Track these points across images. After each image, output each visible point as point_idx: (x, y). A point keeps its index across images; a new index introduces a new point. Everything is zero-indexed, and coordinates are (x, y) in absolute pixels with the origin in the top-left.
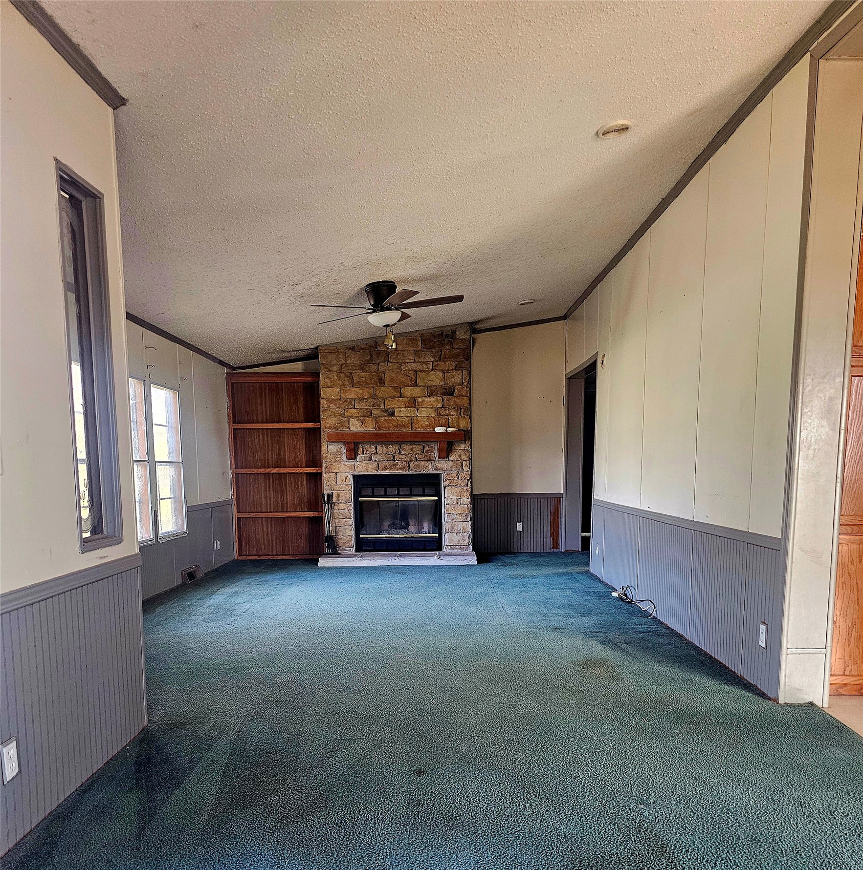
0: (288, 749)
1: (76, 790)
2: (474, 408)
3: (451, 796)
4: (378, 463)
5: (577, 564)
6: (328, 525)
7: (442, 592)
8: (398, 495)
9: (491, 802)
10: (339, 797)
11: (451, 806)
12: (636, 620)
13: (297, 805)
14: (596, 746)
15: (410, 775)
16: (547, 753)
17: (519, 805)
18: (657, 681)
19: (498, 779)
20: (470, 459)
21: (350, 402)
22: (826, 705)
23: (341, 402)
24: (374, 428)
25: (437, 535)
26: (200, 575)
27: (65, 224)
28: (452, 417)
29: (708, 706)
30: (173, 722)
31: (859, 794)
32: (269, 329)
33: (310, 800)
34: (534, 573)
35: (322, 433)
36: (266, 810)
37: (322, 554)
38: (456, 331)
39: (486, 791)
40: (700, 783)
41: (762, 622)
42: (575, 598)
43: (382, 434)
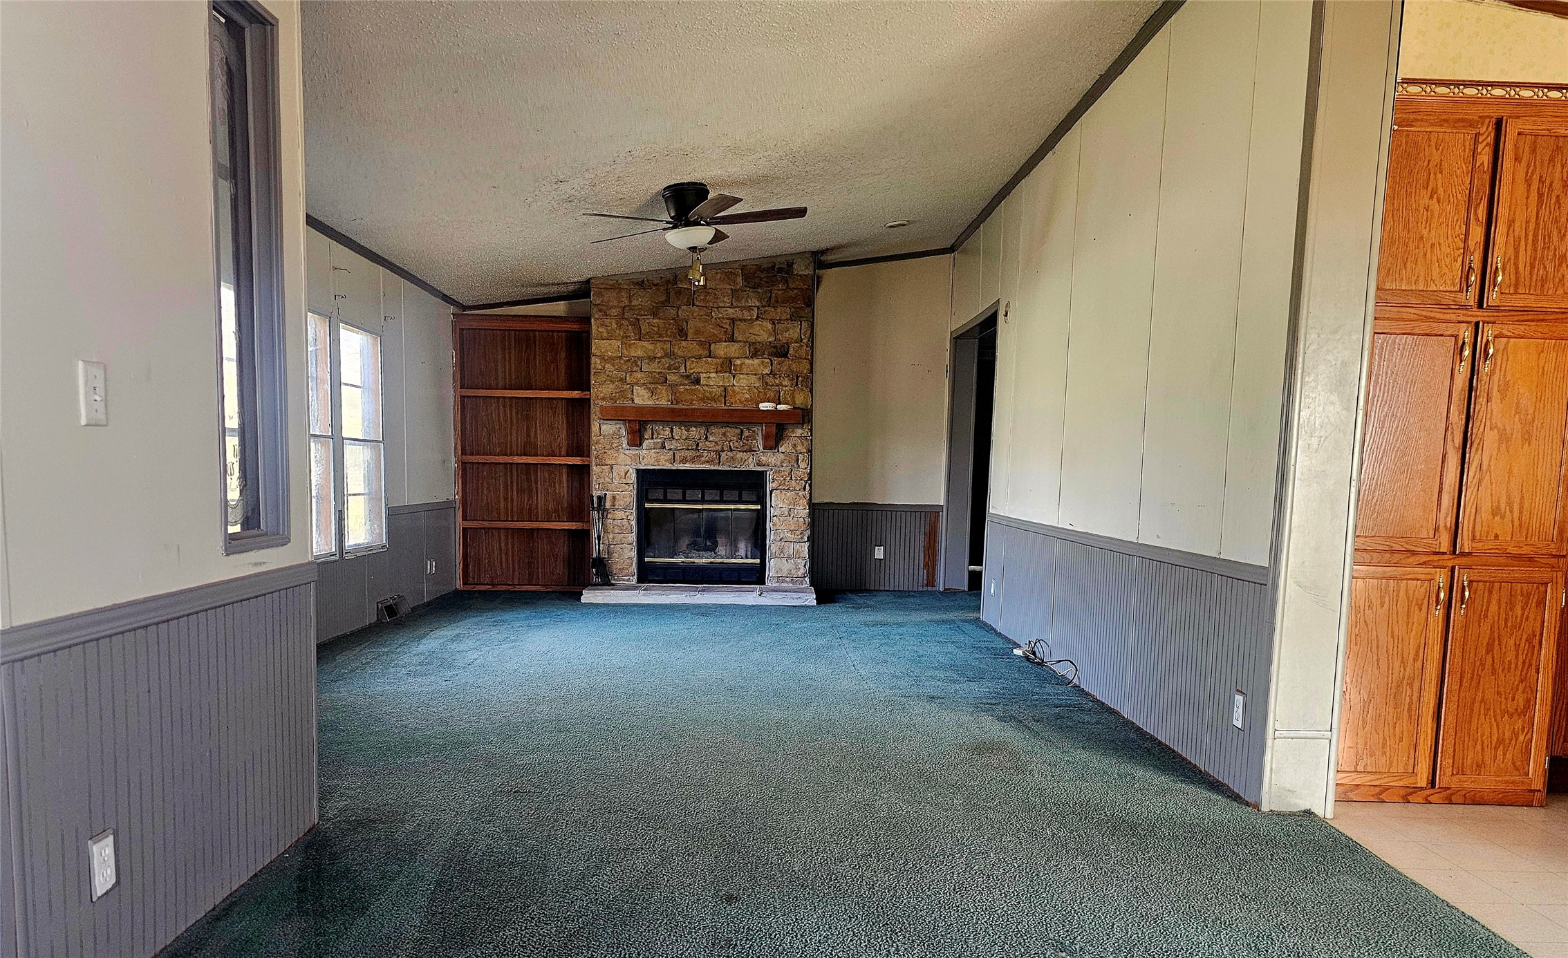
0: (532, 861)
1: (205, 916)
2: (818, 376)
3: (776, 934)
4: (674, 453)
5: (962, 608)
6: (597, 542)
7: (765, 642)
8: (703, 501)
9: (838, 945)
10: (608, 933)
11: (777, 950)
12: (1049, 688)
13: (544, 944)
14: (994, 865)
15: (716, 902)
16: (921, 874)
17: (880, 949)
18: (1083, 774)
19: (848, 912)
20: (810, 451)
21: (635, 362)
22: (1329, 815)
23: (622, 362)
24: (669, 401)
25: (758, 561)
26: (404, 609)
27: (217, 59)
28: (784, 389)
29: (1158, 812)
30: (358, 818)
31: (1383, 942)
32: (518, 250)
33: (563, 937)
34: (900, 619)
35: (592, 406)
36: (496, 950)
37: (588, 584)
38: (793, 263)
39: (830, 928)
40: (1148, 923)
41: (1237, 690)
42: (961, 656)
43: (681, 410)
